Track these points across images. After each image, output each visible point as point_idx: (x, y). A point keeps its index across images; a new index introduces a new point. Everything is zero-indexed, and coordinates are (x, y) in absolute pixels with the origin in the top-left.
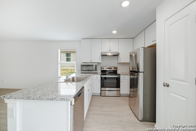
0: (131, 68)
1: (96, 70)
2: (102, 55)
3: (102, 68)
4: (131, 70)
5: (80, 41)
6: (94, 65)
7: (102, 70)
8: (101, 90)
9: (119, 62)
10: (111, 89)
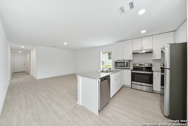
0: (162, 65)
1: (127, 66)
2: (134, 54)
3: (134, 65)
4: (162, 67)
5: (115, 44)
6: (126, 62)
7: (134, 66)
8: (131, 83)
9: (153, 59)
10: (141, 84)
